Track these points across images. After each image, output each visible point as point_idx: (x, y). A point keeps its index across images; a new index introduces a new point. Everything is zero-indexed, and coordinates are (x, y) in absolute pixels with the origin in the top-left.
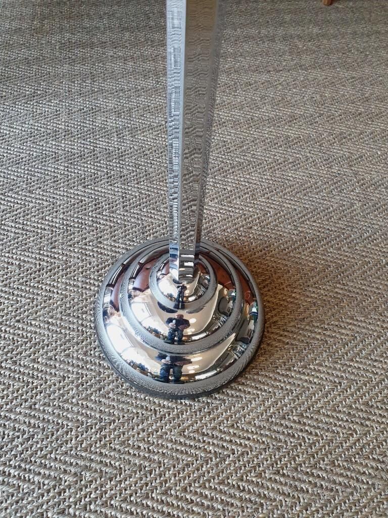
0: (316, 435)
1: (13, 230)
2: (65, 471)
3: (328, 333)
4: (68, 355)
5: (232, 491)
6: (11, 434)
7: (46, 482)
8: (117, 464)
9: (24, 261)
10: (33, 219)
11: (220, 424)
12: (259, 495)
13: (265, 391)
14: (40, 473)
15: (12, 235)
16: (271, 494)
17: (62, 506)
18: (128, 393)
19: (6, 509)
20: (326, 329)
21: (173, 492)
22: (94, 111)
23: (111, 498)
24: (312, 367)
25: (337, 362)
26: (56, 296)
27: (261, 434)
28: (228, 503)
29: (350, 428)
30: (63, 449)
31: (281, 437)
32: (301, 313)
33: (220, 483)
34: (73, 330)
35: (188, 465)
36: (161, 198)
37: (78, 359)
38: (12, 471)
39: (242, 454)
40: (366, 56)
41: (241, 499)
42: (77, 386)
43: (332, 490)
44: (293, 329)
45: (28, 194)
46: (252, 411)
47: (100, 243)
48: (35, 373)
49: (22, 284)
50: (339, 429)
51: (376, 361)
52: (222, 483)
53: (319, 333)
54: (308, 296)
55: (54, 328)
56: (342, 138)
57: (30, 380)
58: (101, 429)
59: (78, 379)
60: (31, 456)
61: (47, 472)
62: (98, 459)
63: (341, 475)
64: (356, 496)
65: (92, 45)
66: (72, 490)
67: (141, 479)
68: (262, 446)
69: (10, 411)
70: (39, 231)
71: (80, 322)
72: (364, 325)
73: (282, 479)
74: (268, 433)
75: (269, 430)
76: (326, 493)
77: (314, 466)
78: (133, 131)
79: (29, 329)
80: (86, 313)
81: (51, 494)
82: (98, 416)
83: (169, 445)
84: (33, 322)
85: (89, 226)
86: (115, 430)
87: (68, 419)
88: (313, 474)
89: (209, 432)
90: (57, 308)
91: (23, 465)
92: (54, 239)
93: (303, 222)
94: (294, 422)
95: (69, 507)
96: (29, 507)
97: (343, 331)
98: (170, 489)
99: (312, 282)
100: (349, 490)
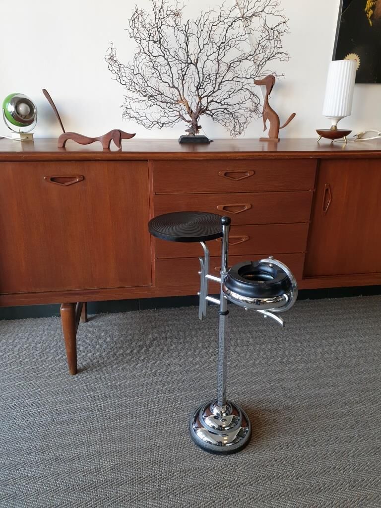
3: (269, 442)
10: (151, 405)
19: (156, 495)
22: (170, 365)
23: (191, 492)
24: (263, 453)
28: (233, 494)
32: (259, 436)
39: (238, 480)
40: (286, 338)
41: (238, 493)
43: (271, 490)
45: (148, 397)
52: (231, 488)
53: (266, 442)
55: (164, 441)
56: (276, 372)
58: (186, 472)
60: (162, 480)
63: (275, 486)
65: (166, 338)
66: (178, 490)
67: (202, 487)
68: (245, 478)
69: (153, 467)
73: (253, 487)
74: (247, 474)
76: (269, 491)
77: (265, 484)
78: (187, 372)
92: (160, 412)
97: (275, 441)
98: (212, 490)
99: (263, 425)
100: (277, 490)
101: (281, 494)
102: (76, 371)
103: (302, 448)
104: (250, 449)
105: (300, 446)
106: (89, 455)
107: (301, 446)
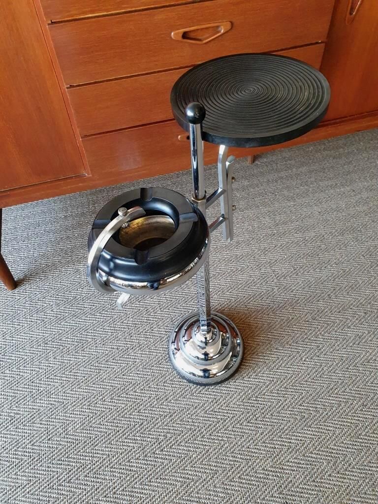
0: (264, 404)
1: (110, 331)
2: (160, 435)
3: (266, 358)
4: (150, 387)
5: (230, 432)
6: (133, 424)
7: (153, 440)
8: (180, 429)
9: (119, 346)
10: (118, 324)
11: (221, 406)
12: (242, 432)
13: (240, 389)
14: (149, 437)
15: (110, 333)
16: (247, 431)
17: (161, 448)
18: (179, 399)
19: (139, 453)
20: (265, 356)
21: (206, 437)
23: (181, 443)
24: (259, 375)
25: (271, 371)
26: (138, 360)
27: (240, 408)
28: (229, 437)
29: (278, 399)
30: (157, 426)
31: (249, 408)
32: (252, 351)
33: (225, 430)
34: (149, 375)
35: (210, 425)
36: (178, 301)
37: (154, 388)
38: (138, 438)
39: (233, 417)
40: (276, 195)
41: (234, 435)
42: (157, 400)
43: (272, 425)
44: (250, 359)
45: (112, 311)
46: (235, 398)
47: (152, 330)
48: (137, 397)
49: (120, 357)
50: (274, 400)
51: (289, 367)
52: (226, 430)
53: (262, 359)
54: (255, 341)
55: (140, 376)
56: (265, 251)
57: (136, 400)
58: (171, 416)
59: (156, 396)
60: (144, 431)
61: (152, 437)
62: (172, 428)
63: (276, 419)
64: (282, 426)
66: (164, 442)
67: (192, 433)
68: (241, 413)
69: (131, 414)
70: (123, 329)
71: (152, 371)
72: (282, 351)
73: (251, 425)
74: (243, 407)
75: (243, 405)
76: (270, 427)
77: (264, 417)
79: (129, 378)
80: (153, 366)
81: (156, 445)
82: (168, 411)
83: (201, 418)
84: (130, 375)
85: (146, 322)
86: (177, 416)
87: (156, 414)
88: (264, 421)
89: (217, 410)
90: (140, 366)
91: (142, 435)
92: (130, 332)
93: (249, 303)
94: (254, 400)
95: (164, 448)
96: (148, 451)
97: (273, 356)
98: (204, 435)
99: (256, 334)
100: (279, 424)
101: (283, 428)
102: (14, 284)
103: (305, 361)
104: (244, 373)
105: (302, 359)
106: (51, 408)
107: (304, 359)
